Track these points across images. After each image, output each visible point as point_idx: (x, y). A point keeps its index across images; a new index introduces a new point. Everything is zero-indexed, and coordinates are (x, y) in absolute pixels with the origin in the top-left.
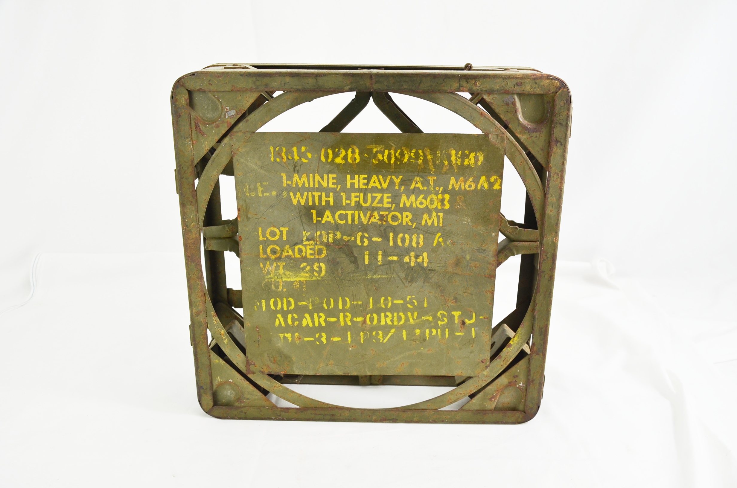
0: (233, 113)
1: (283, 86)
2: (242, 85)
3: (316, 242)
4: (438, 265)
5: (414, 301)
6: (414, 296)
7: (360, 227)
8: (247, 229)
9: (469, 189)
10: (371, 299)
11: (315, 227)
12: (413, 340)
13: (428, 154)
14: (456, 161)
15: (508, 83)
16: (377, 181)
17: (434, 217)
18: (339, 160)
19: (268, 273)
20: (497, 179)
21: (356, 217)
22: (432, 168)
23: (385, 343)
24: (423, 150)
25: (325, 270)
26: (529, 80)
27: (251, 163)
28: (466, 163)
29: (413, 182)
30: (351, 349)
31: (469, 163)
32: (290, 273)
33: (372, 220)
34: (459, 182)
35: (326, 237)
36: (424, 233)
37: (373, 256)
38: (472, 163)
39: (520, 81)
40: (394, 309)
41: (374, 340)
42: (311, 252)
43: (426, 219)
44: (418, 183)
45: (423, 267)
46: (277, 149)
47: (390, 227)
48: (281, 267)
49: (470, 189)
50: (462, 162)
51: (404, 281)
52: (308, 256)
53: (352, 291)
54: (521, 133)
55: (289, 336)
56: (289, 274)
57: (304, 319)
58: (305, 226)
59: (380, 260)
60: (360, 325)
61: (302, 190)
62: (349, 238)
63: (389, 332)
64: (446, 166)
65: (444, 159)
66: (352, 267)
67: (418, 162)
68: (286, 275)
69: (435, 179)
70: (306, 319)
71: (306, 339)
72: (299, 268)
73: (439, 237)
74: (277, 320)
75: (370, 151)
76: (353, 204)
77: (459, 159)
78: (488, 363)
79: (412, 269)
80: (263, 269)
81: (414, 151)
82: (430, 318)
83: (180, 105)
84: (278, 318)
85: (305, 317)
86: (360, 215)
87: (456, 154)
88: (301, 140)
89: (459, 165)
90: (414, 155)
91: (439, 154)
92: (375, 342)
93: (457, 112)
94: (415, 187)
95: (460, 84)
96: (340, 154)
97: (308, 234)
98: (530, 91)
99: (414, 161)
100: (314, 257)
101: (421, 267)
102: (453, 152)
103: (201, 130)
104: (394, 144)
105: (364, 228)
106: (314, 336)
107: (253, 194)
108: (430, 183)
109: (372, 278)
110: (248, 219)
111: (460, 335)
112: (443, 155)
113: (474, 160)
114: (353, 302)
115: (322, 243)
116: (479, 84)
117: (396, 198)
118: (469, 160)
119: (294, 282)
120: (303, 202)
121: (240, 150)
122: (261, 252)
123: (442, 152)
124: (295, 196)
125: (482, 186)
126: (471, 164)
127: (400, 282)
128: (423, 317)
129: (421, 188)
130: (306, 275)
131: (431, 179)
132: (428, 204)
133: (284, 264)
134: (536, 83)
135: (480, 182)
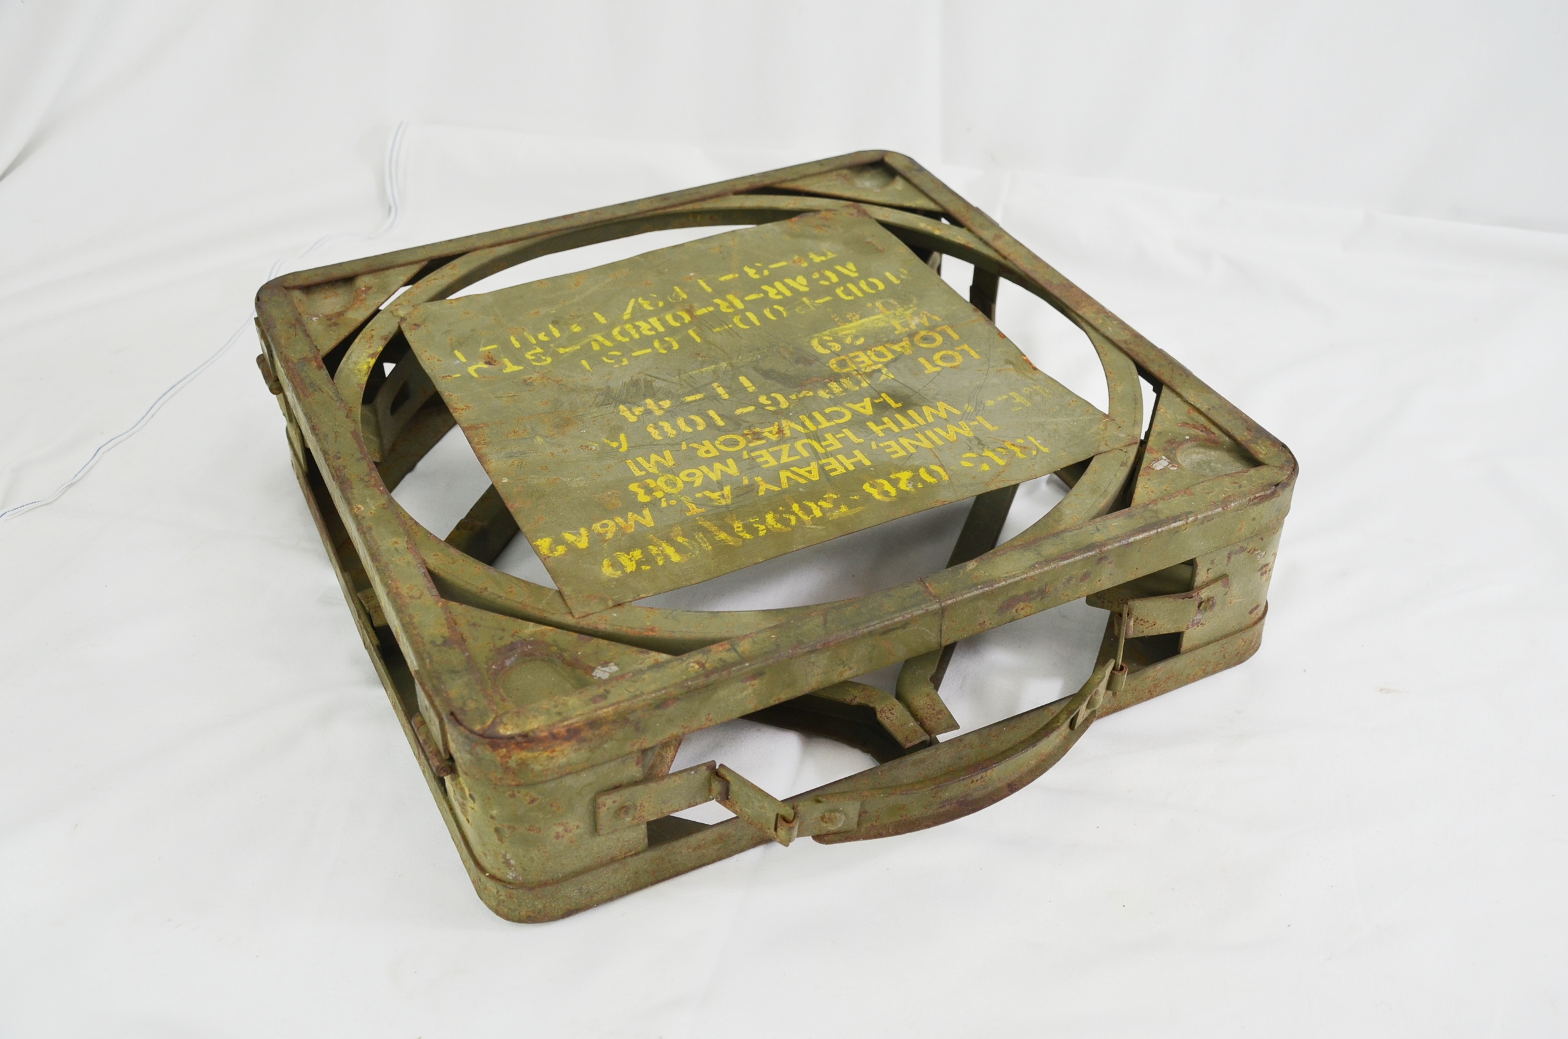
0: (1159, 466)
1: (1098, 526)
2: (1176, 502)
3: (860, 372)
4: (595, 415)
5: (613, 361)
6: (615, 368)
7: (791, 414)
8: (999, 350)
9: (603, 522)
10: (698, 340)
11: (877, 389)
12: (578, 317)
13: (729, 538)
14: (661, 548)
15: (626, 692)
16: (807, 475)
17: (652, 466)
18: (905, 476)
19: (916, 314)
20: (552, 552)
21: (808, 423)
22: (707, 524)
23: (631, 299)
24: (744, 540)
25: (815, 347)
26: (578, 713)
27: (1066, 421)
28: (637, 554)
29: (730, 495)
30: (691, 274)
31: (629, 555)
32: (876, 326)
33: (775, 429)
34: (633, 523)
35: (845, 385)
36: (655, 443)
37: (736, 391)
38: (623, 558)
39: (599, 705)
40: (646, 342)
41: (655, 296)
42: (859, 360)
43: (665, 459)
44: (719, 498)
45: (624, 403)
46: (1034, 453)
47: (731, 431)
48: (898, 327)
49: (601, 523)
50: (645, 552)
51: (649, 378)
52: (861, 354)
53: (742, 339)
54: (543, 633)
55: (817, 259)
56: (878, 323)
57: (805, 284)
58: (897, 384)
59: (718, 389)
60: (695, 305)
61: (942, 423)
62: (801, 396)
63: (633, 313)
64: (678, 535)
65: (688, 543)
66: (767, 365)
67: (741, 523)
68: (883, 321)
69: (687, 512)
70: (802, 285)
71: (783, 263)
72: (865, 336)
73: (620, 446)
74: (854, 269)
75: (851, 505)
76: (829, 436)
77: (656, 553)
78: (403, 326)
79: (644, 395)
80: (929, 315)
81: (762, 533)
82: (561, 351)
83: (1260, 442)
84: (854, 272)
85: (806, 286)
86: (804, 427)
87: (667, 557)
88: (999, 476)
89: (648, 545)
90: (758, 527)
91: (704, 546)
92: (651, 295)
93: (711, 615)
94: (722, 490)
95: (736, 651)
96: (909, 483)
97: (883, 377)
98: (564, 698)
99: (751, 521)
100: (848, 356)
101: (629, 403)
102: (675, 558)
103: (1195, 428)
104: (809, 528)
105: (780, 414)
106: (770, 270)
107: (1026, 390)
108: (693, 505)
109: (717, 363)
110: (1008, 362)
111: (485, 346)
112: (694, 548)
113: (623, 563)
114: (730, 326)
115: (848, 375)
116: (692, 667)
117: (752, 466)
118: (633, 559)
119: (860, 319)
120: (926, 410)
121: (1101, 426)
122: (950, 332)
123: (700, 550)
124: (947, 412)
125: (578, 534)
126: (626, 555)
127: (658, 376)
128: (579, 347)
129: (707, 493)
130: (844, 333)
131: (694, 509)
132: (677, 478)
133: (896, 332)
134: (559, 714)
135: (587, 538)
